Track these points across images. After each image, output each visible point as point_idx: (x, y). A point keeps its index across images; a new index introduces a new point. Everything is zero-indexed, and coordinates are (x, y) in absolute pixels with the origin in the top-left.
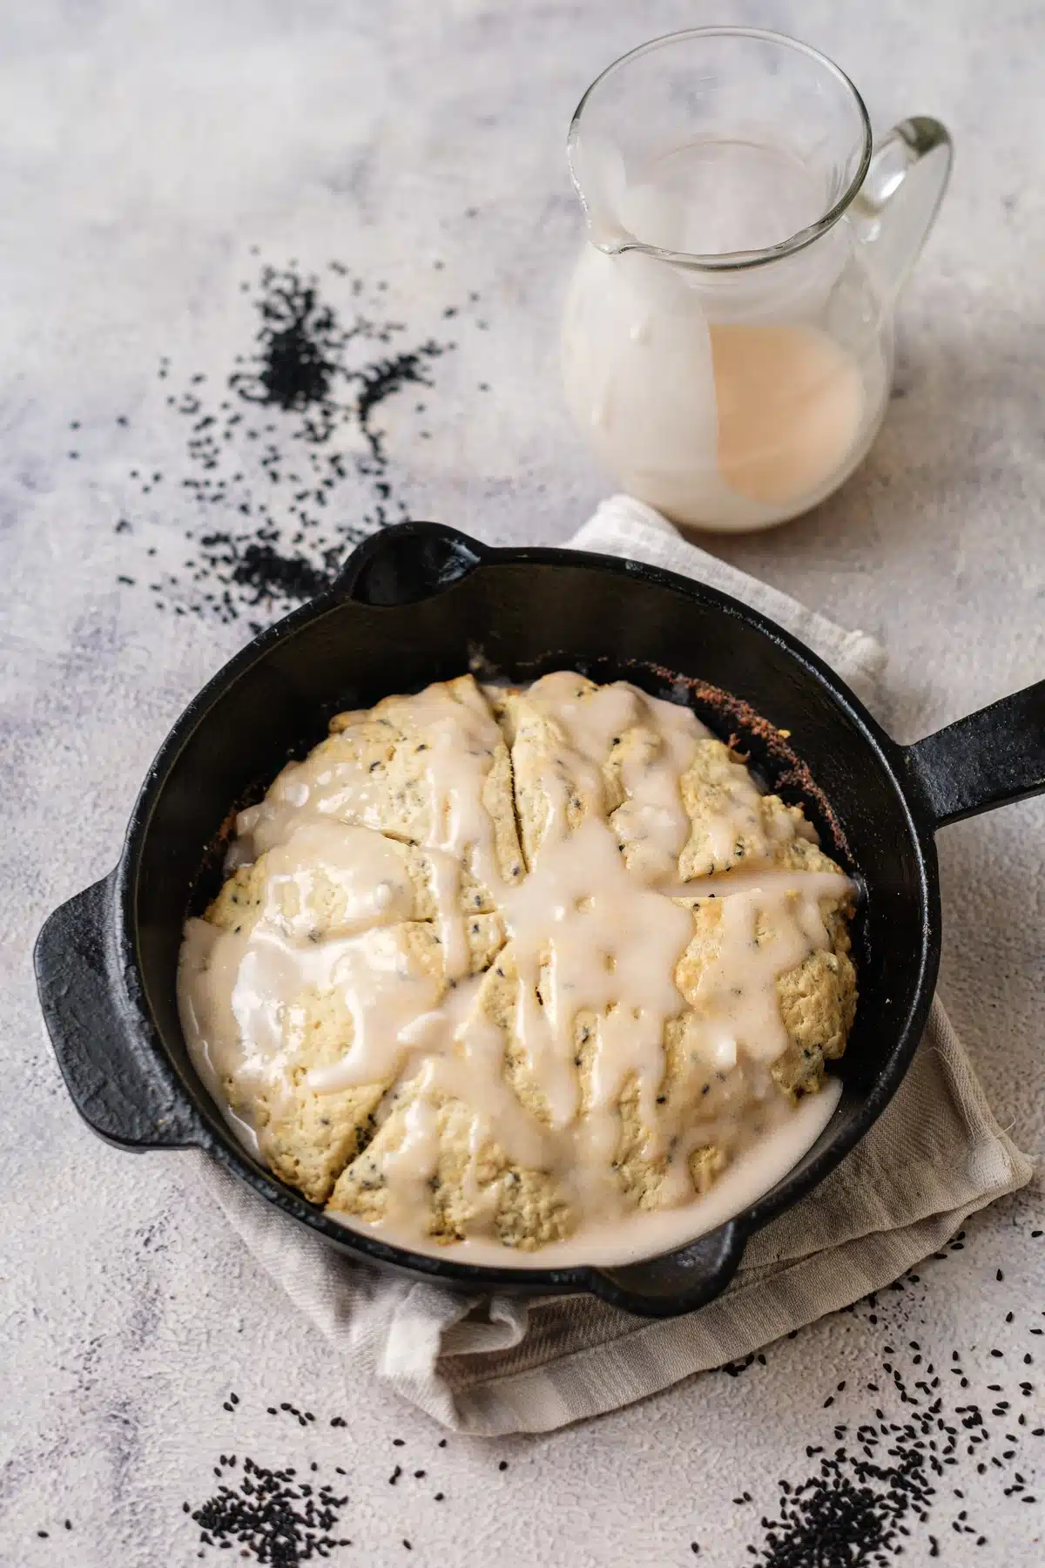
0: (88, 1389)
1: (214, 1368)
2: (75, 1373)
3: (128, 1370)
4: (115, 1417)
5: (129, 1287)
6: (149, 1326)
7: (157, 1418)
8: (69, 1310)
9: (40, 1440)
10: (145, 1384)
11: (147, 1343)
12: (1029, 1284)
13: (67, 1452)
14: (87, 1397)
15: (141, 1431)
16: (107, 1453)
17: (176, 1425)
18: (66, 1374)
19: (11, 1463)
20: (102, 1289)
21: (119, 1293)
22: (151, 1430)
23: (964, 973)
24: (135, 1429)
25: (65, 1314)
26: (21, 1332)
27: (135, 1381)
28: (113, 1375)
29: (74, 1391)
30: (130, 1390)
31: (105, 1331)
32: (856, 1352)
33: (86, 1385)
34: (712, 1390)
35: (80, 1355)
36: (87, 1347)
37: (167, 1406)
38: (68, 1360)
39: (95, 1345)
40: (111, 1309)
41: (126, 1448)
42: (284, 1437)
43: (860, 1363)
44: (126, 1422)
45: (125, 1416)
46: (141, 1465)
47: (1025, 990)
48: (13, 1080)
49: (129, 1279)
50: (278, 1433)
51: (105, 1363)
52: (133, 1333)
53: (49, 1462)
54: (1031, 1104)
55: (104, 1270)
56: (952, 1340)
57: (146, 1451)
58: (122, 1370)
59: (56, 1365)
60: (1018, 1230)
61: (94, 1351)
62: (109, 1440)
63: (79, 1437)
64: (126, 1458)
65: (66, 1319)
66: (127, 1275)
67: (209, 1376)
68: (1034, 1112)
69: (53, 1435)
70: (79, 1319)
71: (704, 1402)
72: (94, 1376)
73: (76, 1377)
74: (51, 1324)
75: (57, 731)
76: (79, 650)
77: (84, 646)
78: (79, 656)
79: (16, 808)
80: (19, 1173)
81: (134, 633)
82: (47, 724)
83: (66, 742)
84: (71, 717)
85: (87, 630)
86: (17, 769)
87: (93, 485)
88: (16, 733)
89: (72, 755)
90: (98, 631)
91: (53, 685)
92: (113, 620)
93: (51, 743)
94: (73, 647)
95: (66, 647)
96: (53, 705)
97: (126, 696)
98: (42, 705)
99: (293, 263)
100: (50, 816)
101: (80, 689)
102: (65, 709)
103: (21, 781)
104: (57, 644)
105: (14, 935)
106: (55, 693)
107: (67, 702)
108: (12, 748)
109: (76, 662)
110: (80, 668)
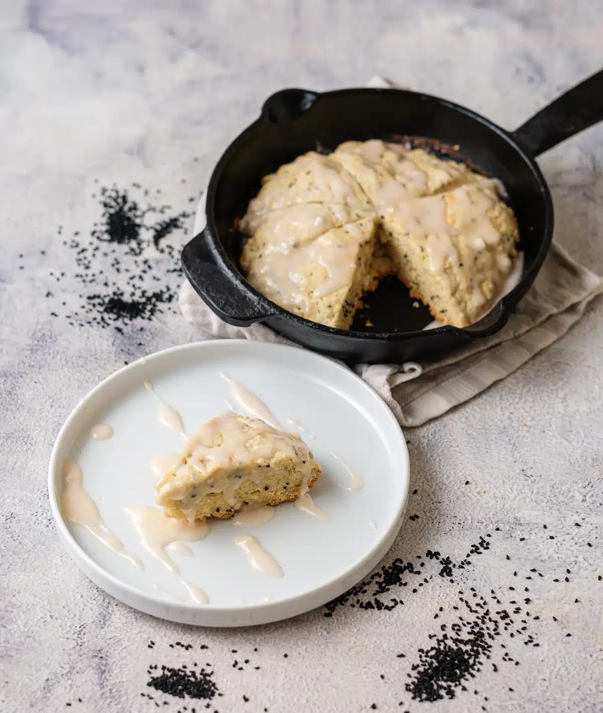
0: (81, 646)
1: (140, 632)
2: (74, 640)
3: (99, 636)
4: (96, 656)
5: (95, 603)
6: (107, 617)
7: (117, 655)
8: (67, 614)
9: (61, 669)
10: (108, 641)
11: (107, 625)
12: (522, 560)
13: (75, 672)
14: (81, 649)
15: (109, 660)
16: (94, 671)
17: (126, 656)
18: (69, 641)
19: (48, 680)
20: (82, 605)
21: (90, 605)
22: (115, 660)
23: (472, 441)
24: (107, 660)
25: (65, 616)
26: (45, 626)
27: (104, 640)
28: (93, 639)
29: (74, 647)
30: (101, 644)
31: (86, 621)
32: (445, 595)
33: (80, 644)
34: (380, 617)
35: (75, 633)
36: (78, 629)
37: (121, 649)
38: (70, 635)
39: (82, 628)
40: (88, 612)
41: (103, 668)
42: (179, 656)
43: (448, 599)
44: (102, 657)
45: (101, 655)
46: (111, 674)
47: (501, 445)
48: (27, 523)
49: (94, 599)
50: (176, 655)
51: (87, 635)
52: (100, 621)
53: (66, 678)
54: (511, 489)
55: (82, 596)
56: (489, 586)
57: (114, 668)
58: (97, 637)
59: (64, 637)
60: (513, 539)
61: (82, 630)
62: (94, 665)
63: (79, 666)
64: (104, 671)
65: (66, 618)
66: (93, 598)
67: (139, 635)
68: (513, 492)
69: (67, 666)
70: (72, 618)
71: (377, 623)
72: (83, 640)
73: (75, 642)
74: (59, 621)
75: (30, 376)
76: (36, 342)
77: (38, 341)
78: (36, 345)
79: (14, 409)
80: (35, 560)
81: (61, 335)
82: (25, 373)
83: (35, 380)
84: (36, 369)
85: (39, 335)
86: (13, 393)
87: (32, 279)
88: (11, 378)
89: (38, 385)
90: (44, 335)
91: (26, 357)
92: (50, 330)
93: (28, 381)
94: (33, 341)
95: (30, 342)
96: (27, 365)
97: (61, 359)
98: (21, 365)
99: (115, 185)
100: (31, 411)
101: (39, 358)
102: (33, 366)
103: (15, 397)
104: (25, 340)
105: (19, 463)
106: (27, 360)
107: (33, 364)
108: (9, 383)
109: (35, 347)
110: (38, 350)
